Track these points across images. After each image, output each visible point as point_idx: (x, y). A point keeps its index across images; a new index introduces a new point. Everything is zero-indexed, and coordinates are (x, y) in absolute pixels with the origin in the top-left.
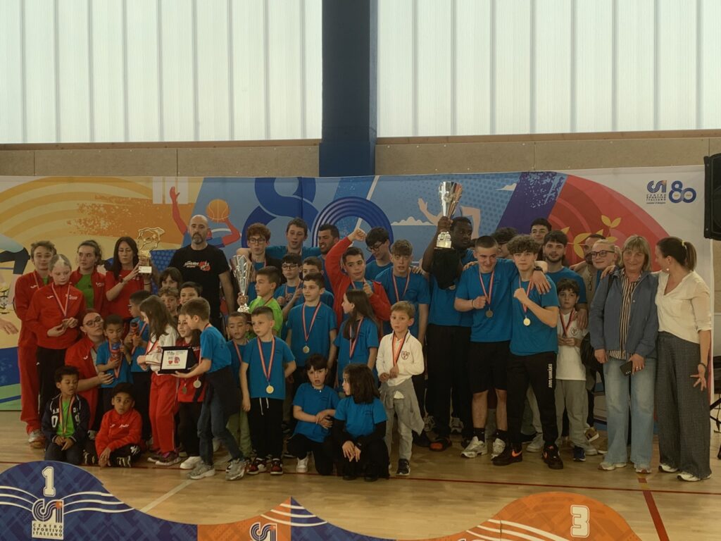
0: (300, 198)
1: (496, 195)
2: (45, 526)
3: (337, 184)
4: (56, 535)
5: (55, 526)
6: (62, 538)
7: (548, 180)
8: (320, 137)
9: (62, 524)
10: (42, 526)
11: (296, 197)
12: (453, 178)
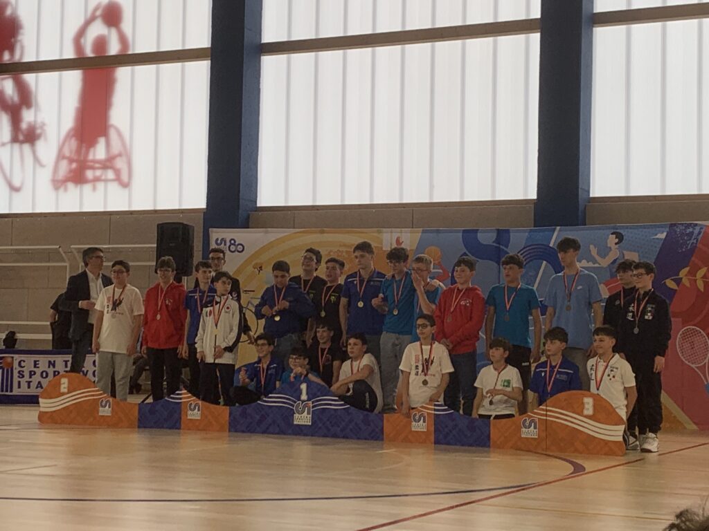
0: (498, 245)
1: (651, 241)
3: (527, 234)
4: (307, 422)
5: (307, 417)
6: (310, 424)
9: (311, 416)
10: (300, 417)
11: (495, 244)
12: (617, 229)
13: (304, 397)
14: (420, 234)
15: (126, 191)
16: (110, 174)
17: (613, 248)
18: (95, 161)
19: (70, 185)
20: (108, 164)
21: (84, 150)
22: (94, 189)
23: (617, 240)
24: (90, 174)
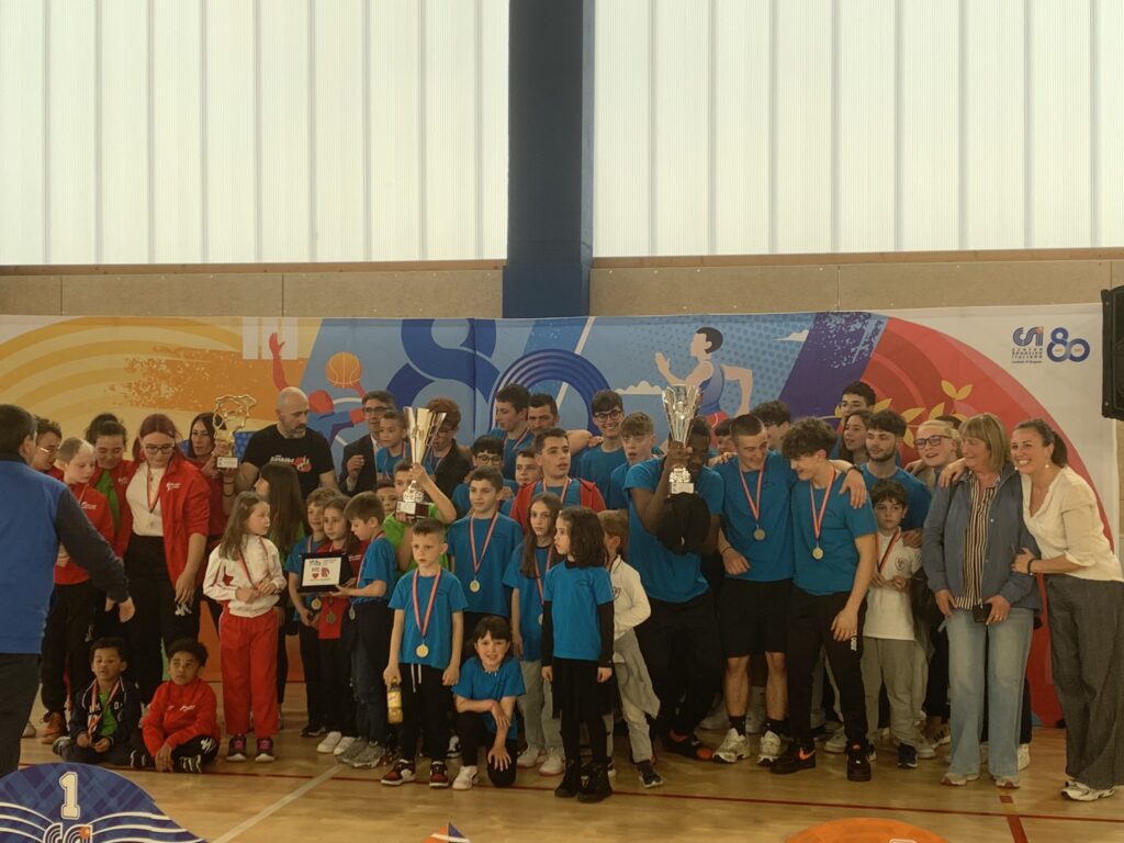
0: (471, 351)
1: (777, 347)
3: (531, 329)
7: (858, 325)
8: (504, 256)
11: (465, 349)
12: (709, 322)
13: (71, 810)
14: (318, 328)
17: (699, 359)
23: (710, 344)
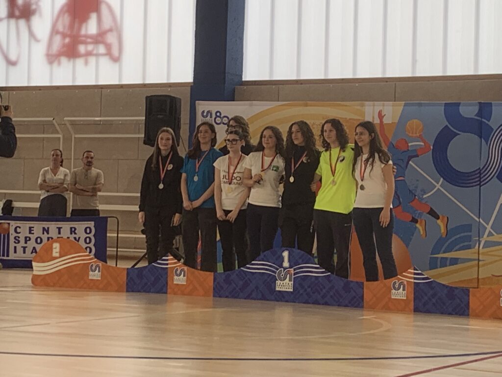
0: (479, 119)
2: (283, 283)
4: (289, 288)
5: (288, 284)
6: (292, 290)
9: (292, 282)
10: (282, 284)
11: (476, 118)
13: (286, 264)
14: (402, 107)
15: (117, 66)
16: (102, 49)
18: (87, 36)
19: (64, 60)
20: (99, 39)
21: (76, 25)
22: (86, 63)
24: (82, 49)
